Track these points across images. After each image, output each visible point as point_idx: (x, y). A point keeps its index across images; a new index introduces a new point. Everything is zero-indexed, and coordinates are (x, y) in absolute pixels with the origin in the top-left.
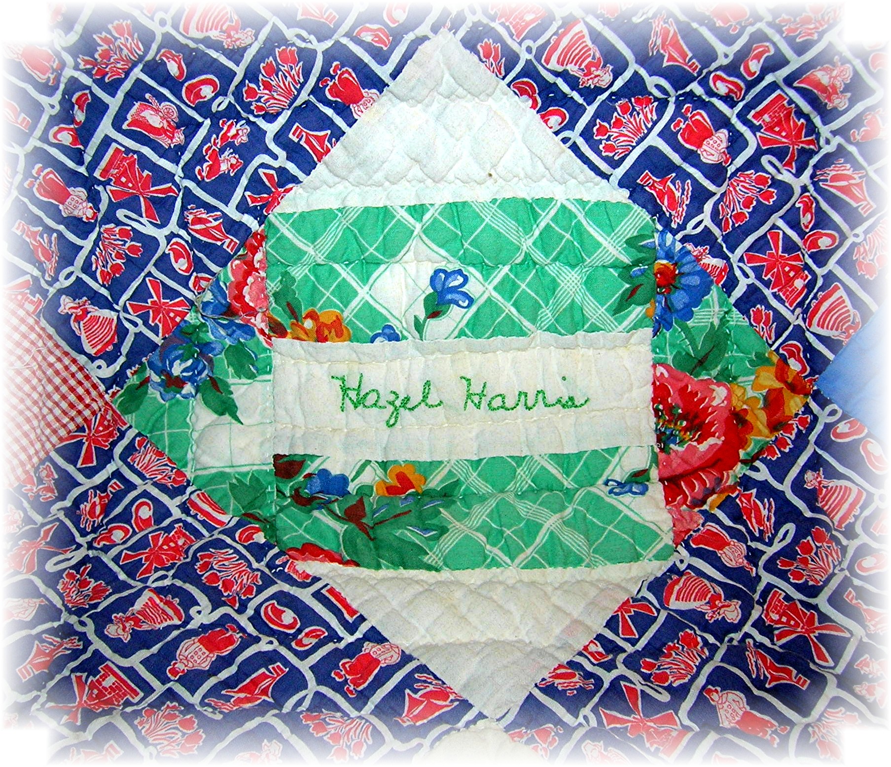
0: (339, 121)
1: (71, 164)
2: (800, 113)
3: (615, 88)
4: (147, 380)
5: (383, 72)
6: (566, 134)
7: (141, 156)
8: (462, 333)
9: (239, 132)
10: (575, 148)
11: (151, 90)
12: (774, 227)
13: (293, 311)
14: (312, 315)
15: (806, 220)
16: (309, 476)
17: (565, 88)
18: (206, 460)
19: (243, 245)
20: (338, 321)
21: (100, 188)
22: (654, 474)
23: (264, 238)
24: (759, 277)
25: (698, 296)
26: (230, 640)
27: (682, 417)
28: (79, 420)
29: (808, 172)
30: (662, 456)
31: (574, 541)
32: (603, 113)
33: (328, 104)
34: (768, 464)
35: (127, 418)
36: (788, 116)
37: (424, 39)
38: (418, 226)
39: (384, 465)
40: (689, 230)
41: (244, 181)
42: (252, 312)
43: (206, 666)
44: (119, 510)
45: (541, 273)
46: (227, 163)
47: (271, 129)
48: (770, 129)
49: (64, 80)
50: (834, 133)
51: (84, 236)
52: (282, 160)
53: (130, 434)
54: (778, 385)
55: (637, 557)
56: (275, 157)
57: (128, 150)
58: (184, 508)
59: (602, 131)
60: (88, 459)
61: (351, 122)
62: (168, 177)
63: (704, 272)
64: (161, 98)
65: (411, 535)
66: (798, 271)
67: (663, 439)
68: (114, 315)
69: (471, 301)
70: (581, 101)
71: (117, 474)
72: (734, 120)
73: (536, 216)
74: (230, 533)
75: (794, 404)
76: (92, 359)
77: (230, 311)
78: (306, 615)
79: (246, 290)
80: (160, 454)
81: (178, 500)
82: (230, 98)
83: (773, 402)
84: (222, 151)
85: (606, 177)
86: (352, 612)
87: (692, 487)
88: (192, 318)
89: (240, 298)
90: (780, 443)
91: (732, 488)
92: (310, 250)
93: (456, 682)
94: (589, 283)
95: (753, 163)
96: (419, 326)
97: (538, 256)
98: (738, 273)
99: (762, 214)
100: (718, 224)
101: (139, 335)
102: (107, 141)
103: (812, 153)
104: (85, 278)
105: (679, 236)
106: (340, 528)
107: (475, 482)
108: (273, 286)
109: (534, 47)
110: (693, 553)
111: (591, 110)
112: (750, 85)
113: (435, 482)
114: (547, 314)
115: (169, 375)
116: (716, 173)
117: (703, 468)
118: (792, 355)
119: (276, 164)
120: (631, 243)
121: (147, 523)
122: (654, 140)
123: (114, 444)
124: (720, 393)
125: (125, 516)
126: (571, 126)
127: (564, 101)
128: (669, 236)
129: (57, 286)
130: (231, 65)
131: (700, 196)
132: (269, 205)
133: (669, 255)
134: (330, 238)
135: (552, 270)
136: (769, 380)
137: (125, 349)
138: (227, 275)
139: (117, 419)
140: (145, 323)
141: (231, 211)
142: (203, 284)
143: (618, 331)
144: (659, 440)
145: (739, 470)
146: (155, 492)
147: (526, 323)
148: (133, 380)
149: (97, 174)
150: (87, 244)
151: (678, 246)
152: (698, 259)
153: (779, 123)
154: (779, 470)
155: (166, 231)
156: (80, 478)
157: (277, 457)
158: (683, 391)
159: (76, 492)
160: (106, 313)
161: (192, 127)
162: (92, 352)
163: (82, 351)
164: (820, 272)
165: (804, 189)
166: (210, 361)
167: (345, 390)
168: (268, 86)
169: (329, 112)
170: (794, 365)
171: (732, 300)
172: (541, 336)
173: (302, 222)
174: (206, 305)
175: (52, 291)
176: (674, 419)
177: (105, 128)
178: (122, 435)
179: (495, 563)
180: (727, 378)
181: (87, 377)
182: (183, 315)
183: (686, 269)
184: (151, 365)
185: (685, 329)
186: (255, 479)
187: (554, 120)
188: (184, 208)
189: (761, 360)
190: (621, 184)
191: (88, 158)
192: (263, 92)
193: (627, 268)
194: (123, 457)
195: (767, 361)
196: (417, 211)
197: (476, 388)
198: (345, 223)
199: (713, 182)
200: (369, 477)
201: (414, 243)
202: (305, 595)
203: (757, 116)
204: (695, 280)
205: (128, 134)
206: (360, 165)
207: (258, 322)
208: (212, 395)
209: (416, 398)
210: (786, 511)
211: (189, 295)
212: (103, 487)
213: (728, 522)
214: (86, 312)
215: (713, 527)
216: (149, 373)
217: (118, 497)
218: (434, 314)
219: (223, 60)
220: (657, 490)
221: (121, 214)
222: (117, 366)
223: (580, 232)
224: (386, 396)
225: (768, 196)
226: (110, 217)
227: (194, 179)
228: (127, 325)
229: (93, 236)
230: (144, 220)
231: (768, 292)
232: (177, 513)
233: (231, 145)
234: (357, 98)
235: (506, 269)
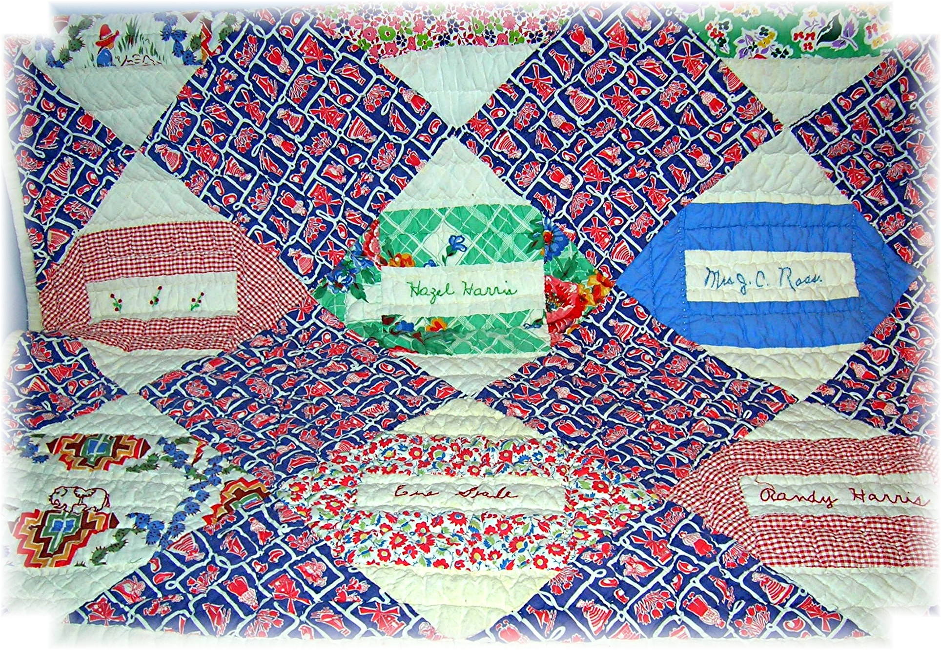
0: (410, 173)
1: (297, 190)
2: (601, 168)
3: (523, 158)
4: (327, 284)
5: (428, 153)
6: (503, 177)
7: (328, 187)
8: (462, 263)
9: (370, 178)
10: (507, 183)
11: (334, 160)
12: (594, 215)
13: (390, 254)
14: (399, 256)
15: (608, 212)
16: (397, 324)
17: (502, 159)
18: (353, 317)
19: (369, 225)
20: (410, 258)
21: (309, 201)
22: (545, 321)
23: (378, 222)
24: (588, 237)
25: (562, 246)
26: (367, 375)
27: (556, 297)
28: (297, 302)
29: (608, 191)
30: (548, 314)
31: (508, 344)
32: (519, 168)
33: (406, 166)
34: (593, 316)
35: (317, 301)
36: (596, 169)
37: (445, 139)
38: (443, 217)
39: (429, 319)
40: (557, 217)
41: (371, 198)
42: (373, 255)
43: (358, 381)
44: (316, 336)
45: (496, 237)
46: (364, 190)
47: (383, 176)
48: (589, 174)
49: (298, 155)
50: (617, 175)
51: (301, 222)
52: (387, 189)
53: (319, 308)
54: (598, 283)
55: (535, 350)
56: (384, 188)
57: (323, 185)
58: (343, 336)
59: (518, 176)
60: (301, 317)
61: (415, 173)
62: (339, 196)
63: (565, 235)
64: (338, 163)
65: (441, 342)
66: (606, 235)
67: (548, 307)
68: (312, 257)
69: (466, 249)
70: (509, 163)
71: (314, 324)
72: (574, 171)
73: (493, 212)
74: (365, 343)
75: (606, 291)
76: (302, 276)
77: (363, 254)
78: (398, 367)
79: (370, 246)
80: (333, 315)
81: (341, 333)
82: (366, 163)
83: (596, 290)
84: (362, 185)
85: (521, 195)
86: (415, 366)
87: (560, 325)
88: (347, 258)
89: (368, 249)
90: (599, 308)
91: (577, 326)
92: (398, 228)
93: (457, 386)
94: (516, 240)
95: (582, 188)
96: (444, 260)
97: (494, 229)
98: (580, 236)
99: (588, 210)
100: (570, 215)
101: (324, 265)
102: (314, 181)
103: (608, 184)
104: (301, 241)
105: (553, 219)
106: (411, 340)
107: (468, 326)
108: (382, 243)
109: (489, 142)
110: (558, 349)
111: (513, 168)
112: (579, 156)
113: (451, 325)
114: (499, 254)
115: (336, 282)
116: (567, 193)
117: (566, 318)
118: (604, 271)
119: (384, 191)
120: (532, 222)
121: (328, 341)
122: (539, 179)
123: (312, 312)
124: (573, 288)
125: (319, 338)
126: (505, 174)
127: (503, 164)
128: (549, 220)
129: (288, 244)
130: (366, 150)
131: (561, 203)
132: (380, 208)
133: (549, 228)
134: (407, 222)
135: (500, 235)
136: (594, 281)
137: (317, 271)
138: (363, 239)
139: (313, 301)
140: (326, 260)
141: (365, 210)
142: (352, 243)
143: (528, 261)
144: (547, 307)
145: (581, 319)
146: (331, 329)
147: (489, 257)
148: (320, 284)
149: (309, 195)
150: (302, 226)
151: (553, 224)
152: (562, 230)
153: (592, 171)
154: (598, 319)
155: (337, 219)
156: (297, 325)
157: (383, 316)
158: (557, 287)
159: (296, 331)
160: (309, 256)
161: (349, 175)
162: (302, 273)
163: (298, 273)
164: (617, 235)
165: (606, 199)
166: (354, 276)
167: (413, 288)
168: (381, 158)
169: (406, 169)
170: (605, 275)
171: (579, 248)
172: (496, 265)
173: (394, 215)
174: (353, 252)
175: (285, 246)
176: (554, 298)
177: (314, 175)
178: (316, 308)
179: (475, 352)
180: (576, 281)
181: (300, 284)
182: (343, 257)
183: (556, 234)
184: (329, 278)
185: (557, 259)
186: (374, 325)
187: (499, 172)
188: (345, 210)
189: (591, 273)
190: (527, 198)
191: (305, 188)
192: (380, 161)
193: (532, 234)
194: (316, 317)
195: (593, 273)
196: (443, 210)
197: (469, 286)
198: (413, 216)
199: (566, 196)
200: (422, 324)
201: (441, 224)
202: (397, 361)
203: (583, 169)
204: (561, 239)
205: (324, 178)
206: (420, 190)
207: (375, 259)
208: (355, 290)
209: (443, 291)
210: (600, 334)
211: (345, 248)
212: (308, 329)
213: (574, 338)
214: (300, 256)
215: (568, 340)
216: (328, 281)
217: (315, 332)
218: (450, 255)
219: (363, 147)
220: (545, 327)
221: (318, 212)
222: (313, 279)
223: (511, 219)
224: (430, 290)
225: (590, 202)
226: (313, 213)
227: (350, 197)
228: (318, 261)
229: (305, 222)
230: (328, 215)
231: (593, 244)
232: (341, 337)
233: (366, 183)
234: (418, 163)
235: (481, 235)
